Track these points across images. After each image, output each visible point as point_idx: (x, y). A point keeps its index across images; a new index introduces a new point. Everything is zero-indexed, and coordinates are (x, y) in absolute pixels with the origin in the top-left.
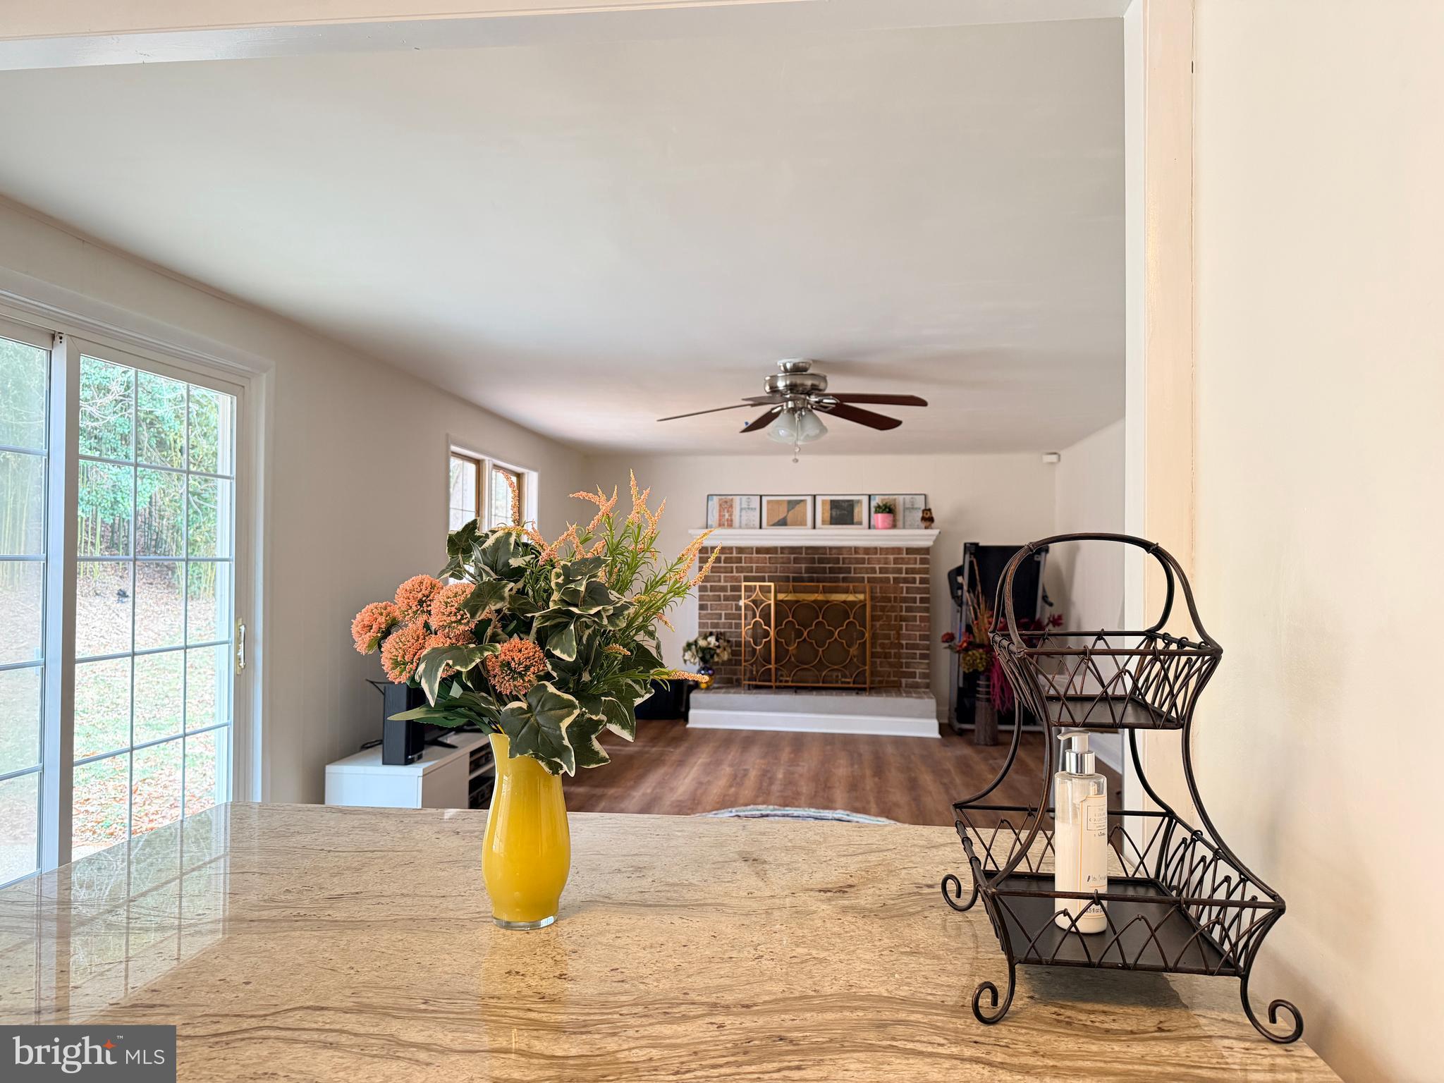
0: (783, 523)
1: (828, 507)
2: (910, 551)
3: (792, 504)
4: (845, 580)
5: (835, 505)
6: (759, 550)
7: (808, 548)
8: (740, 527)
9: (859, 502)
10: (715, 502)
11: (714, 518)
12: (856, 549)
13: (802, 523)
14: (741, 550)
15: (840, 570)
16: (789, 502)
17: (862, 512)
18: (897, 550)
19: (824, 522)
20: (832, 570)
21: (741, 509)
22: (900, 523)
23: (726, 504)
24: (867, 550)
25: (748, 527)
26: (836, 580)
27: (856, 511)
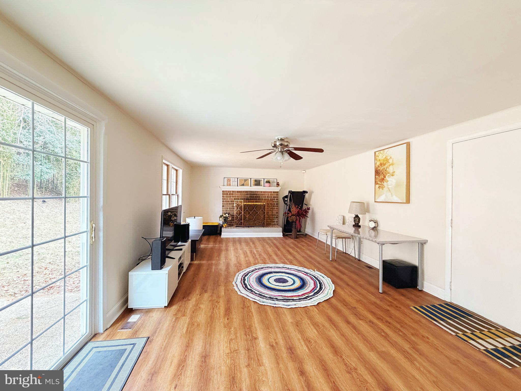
0: (243, 185)
1: (254, 181)
2: (274, 192)
3: (245, 180)
4: (259, 199)
5: (256, 181)
6: (238, 192)
7: (250, 191)
8: (232, 186)
9: (261, 180)
10: (226, 179)
11: (226, 184)
12: (262, 192)
13: (248, 185)
14: (233, 192)
15: (258, 197)
17: (262, 183)
18: (271, 192)
19: (253, 185)
20: (256, 197)
21: (233, 181)
22: (271, 186)
23: (229, 180)
24: (264, 192)
25: (234, 186)
26: (257, 199)
27: (261, 182)
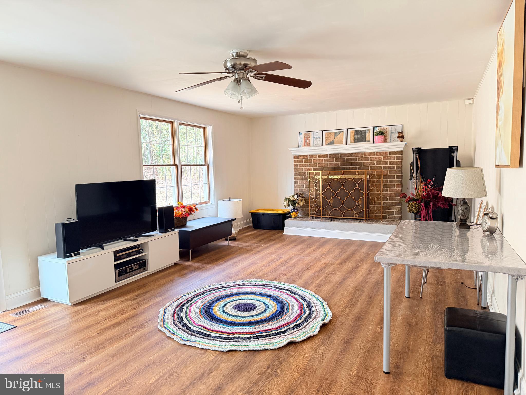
0: (332, 143)
1: (353, 134)
2: (391, 153)
3: (337, 134)
4: (359, 168)
5: (357, 133)
6: (320, 156)
7: (342, 154)
8: (313, 146)
9: (368, 130)
10: (302, 135)
11: (302, 143)
12: (365, 154)
13: (341, 143)
14: (311, 156)
15: (357, 164)
16: (335, 133)
17: (370, 135)
18: (386, 153)
19: (351, 142)
20: (353, 164)
21: (314, 138)
22: (389, 140)
23: (307, 135)
24: (370, 154)
25: (316, 146)
26: (355, 169)
27: (367, 135)
